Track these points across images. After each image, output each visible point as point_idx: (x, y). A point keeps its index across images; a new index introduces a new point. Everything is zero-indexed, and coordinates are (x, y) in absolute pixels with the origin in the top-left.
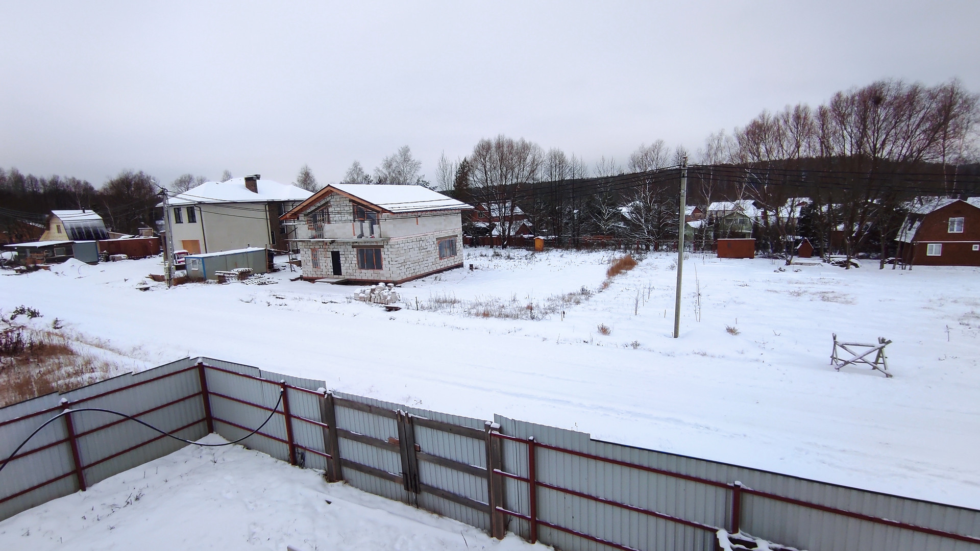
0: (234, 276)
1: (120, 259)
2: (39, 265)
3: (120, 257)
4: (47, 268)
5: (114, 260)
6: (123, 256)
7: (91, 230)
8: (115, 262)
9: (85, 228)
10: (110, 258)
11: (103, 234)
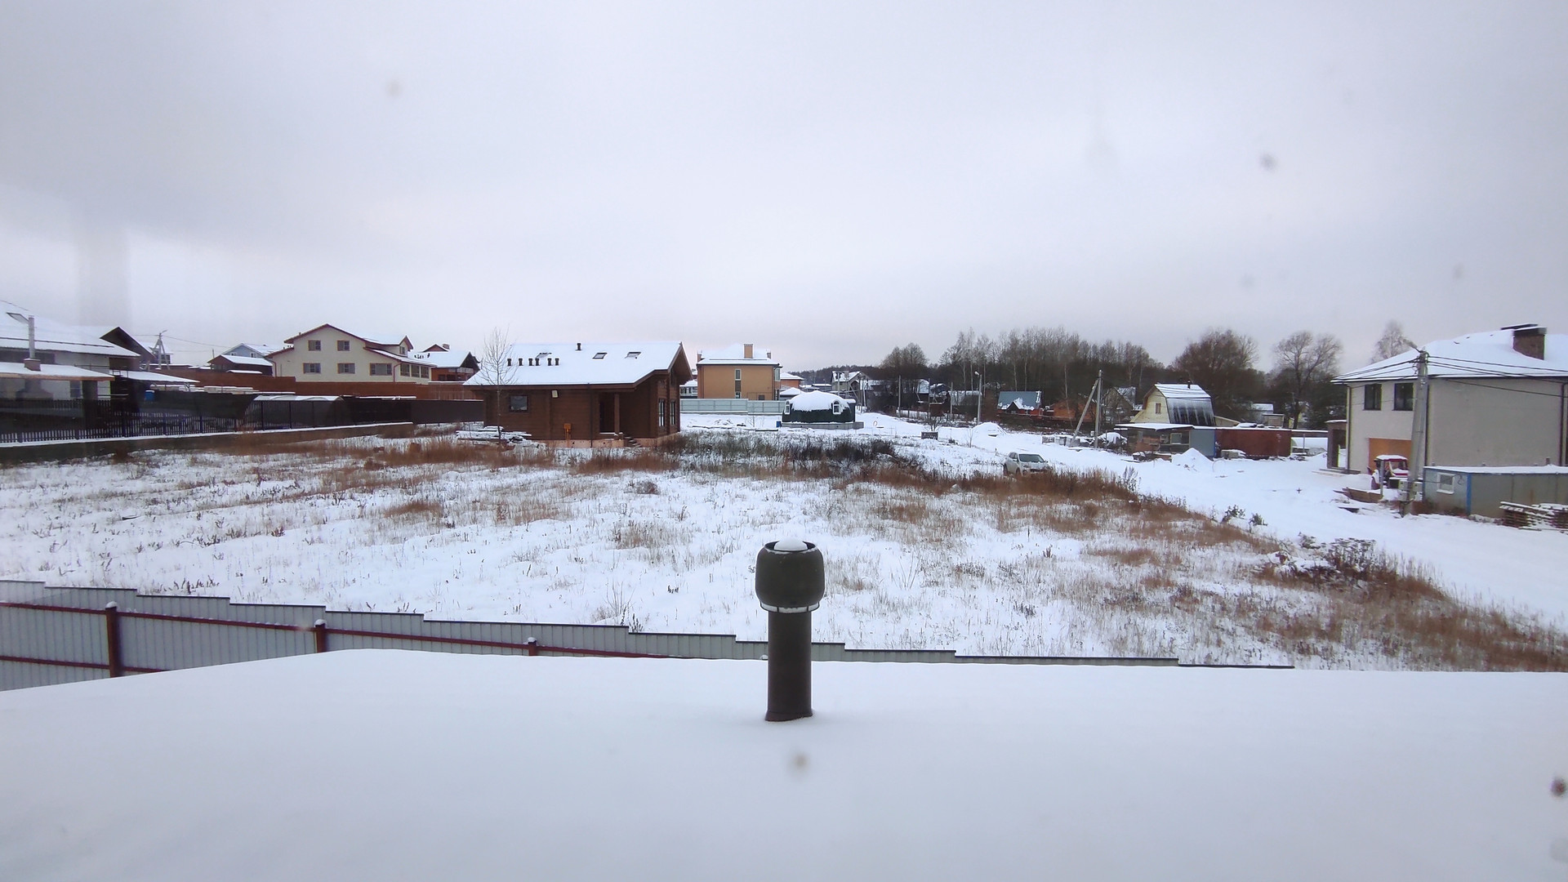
0: (1544, 516)
1: (1236, 456)
2: (1157, 453)
3: (1237, 453)
4: (1168, 458)
5: (1227, 457)
6: (1240, 452)
7: (1196, 411)
8: (1228, 460)
9: (1189, 408)
10: (1222, 454)
11: (1209, 420)
